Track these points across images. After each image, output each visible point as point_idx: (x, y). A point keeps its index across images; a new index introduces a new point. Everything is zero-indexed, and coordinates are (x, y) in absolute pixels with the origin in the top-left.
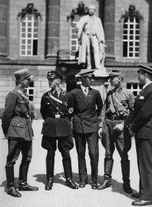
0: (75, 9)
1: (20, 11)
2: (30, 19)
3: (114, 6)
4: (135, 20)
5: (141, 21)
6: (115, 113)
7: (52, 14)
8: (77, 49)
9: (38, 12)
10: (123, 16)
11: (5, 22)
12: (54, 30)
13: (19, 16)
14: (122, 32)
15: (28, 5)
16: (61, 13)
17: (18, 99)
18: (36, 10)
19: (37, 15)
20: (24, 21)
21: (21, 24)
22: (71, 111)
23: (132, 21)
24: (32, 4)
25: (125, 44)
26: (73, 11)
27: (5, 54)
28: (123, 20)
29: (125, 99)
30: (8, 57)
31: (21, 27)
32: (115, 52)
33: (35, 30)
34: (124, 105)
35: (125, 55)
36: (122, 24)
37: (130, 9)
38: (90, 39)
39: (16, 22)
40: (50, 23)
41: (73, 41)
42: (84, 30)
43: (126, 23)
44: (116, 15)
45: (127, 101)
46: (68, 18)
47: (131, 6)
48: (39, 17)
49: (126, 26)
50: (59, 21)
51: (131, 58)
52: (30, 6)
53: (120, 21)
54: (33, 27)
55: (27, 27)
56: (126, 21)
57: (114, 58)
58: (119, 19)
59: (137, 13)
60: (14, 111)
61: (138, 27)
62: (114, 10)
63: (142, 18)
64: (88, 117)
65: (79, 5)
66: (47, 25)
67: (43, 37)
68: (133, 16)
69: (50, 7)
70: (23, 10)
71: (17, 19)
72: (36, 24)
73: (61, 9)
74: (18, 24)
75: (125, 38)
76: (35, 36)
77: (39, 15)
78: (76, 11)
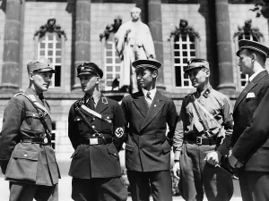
0: (110, 26)
1: (38, 29)
2: (51, 38)
3: (160, 21)
4: (188, 39)
5: (197, 40)
6: (202, 132)
7: (80, 32)
8: (114, 77)
9: (62, 30)
10: (172, 34)
11: (17, 42)
12: (83, 52)
13: (36, 35)
14: (173, 54)
15: (49, 21)
16: (92, 31)
17: (25, 109)
18: (59, 28)
19: (61, 34)
20: (43, 42)
21: (39, 45)
22: (119, 132)
23: (184, 39)
24: (54, 20)
25: (178, 69)
26: (108, 28)
27: (16, 85)
28: (173, 39)
29: (219, 107)
30: (20, 90)
31: (39, 49)
32: (165, 80)
33: (58, 53)
34: (217, 118)
35: (178, 83)
36: (172, 43)
37: (181, 25)
38: (136, 53)
39: (32, 42)
40: (77, 43)
41: (108, 67)
42: (126, 39)
43: (177, 43)
44: (164, 32)
45: (221, 111)
46: (101, 37)
47: (182, 21)
48: (62, 36)
49: (177, 47)
50: (89, 40)
51: (186, 87)
52: (51, 23)
53: (169, 40)
54: (54, 50)
55: (47, 49)
56: (177, 39)
57: (164, 88)
58: (168, 37)
59: (191, 29)
60: (18, 131)
61: (192, 47)
62: (160, 26)
63: (197, 35)
64: (151, 142)
65: (115, 21)
66: (73, 46)
67: (69, 62)
68: (186, 34)
69: (77, 22)
70: (42, 27)
71: (34, 39)
72: (59, 46)
73: (92, 26)
74: (35, 46)
75: (177, 61)
76: (58, 61)
77: (63, 33)
78: (111, 29)
